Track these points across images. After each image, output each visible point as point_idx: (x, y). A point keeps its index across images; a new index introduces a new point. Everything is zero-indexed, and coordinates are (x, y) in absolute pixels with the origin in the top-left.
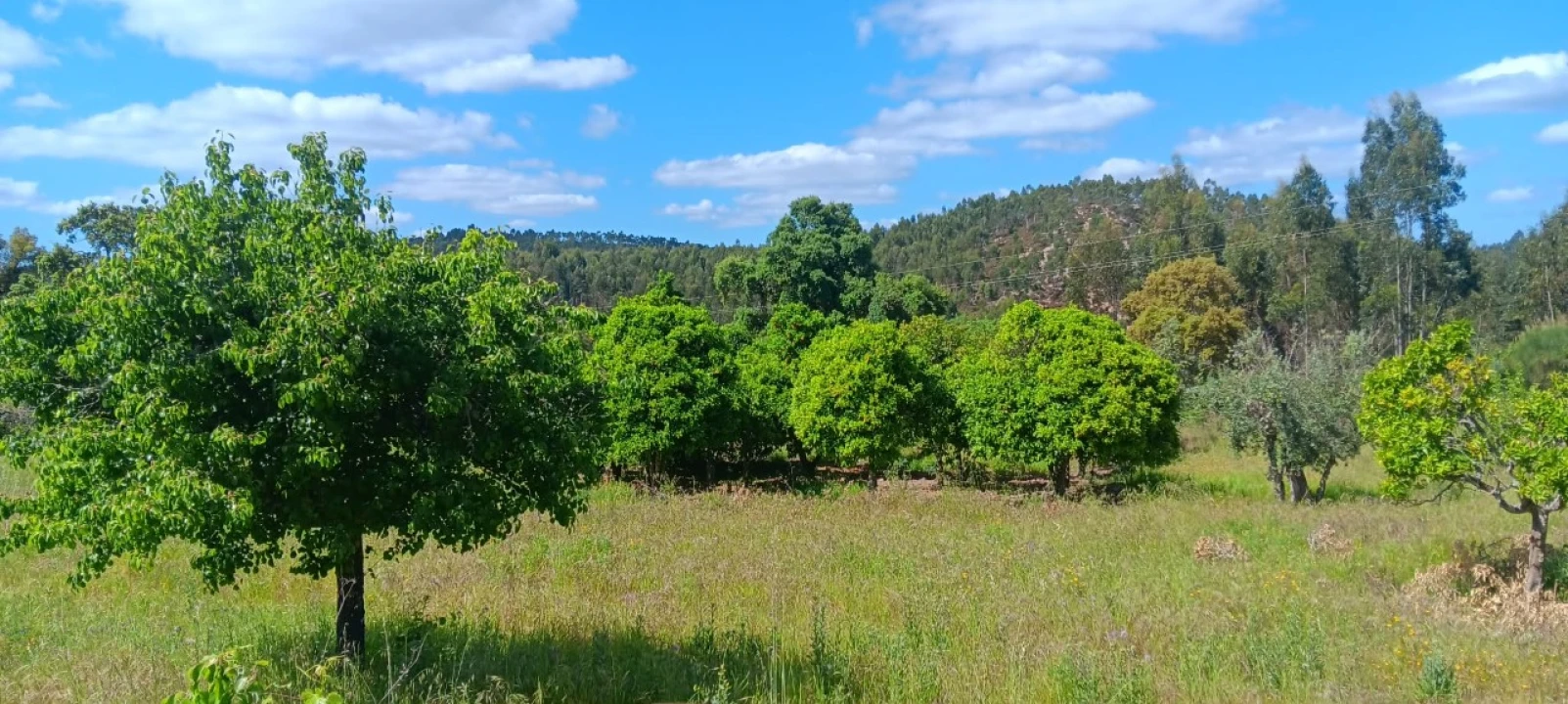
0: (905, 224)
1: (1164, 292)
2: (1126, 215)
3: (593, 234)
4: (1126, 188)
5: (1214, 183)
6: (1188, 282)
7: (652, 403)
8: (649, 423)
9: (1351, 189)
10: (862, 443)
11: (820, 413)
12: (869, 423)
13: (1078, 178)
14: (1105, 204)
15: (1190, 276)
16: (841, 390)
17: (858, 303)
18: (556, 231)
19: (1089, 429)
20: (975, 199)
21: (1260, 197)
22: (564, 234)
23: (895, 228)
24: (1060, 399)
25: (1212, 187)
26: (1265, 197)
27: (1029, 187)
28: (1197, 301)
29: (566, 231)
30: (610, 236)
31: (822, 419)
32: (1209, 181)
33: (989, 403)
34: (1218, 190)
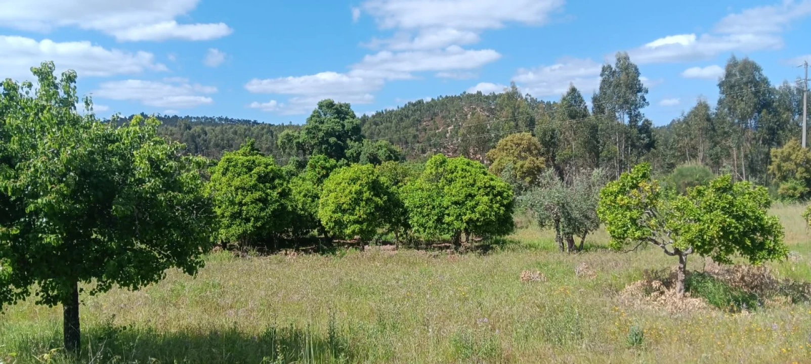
0: (379, 114)
1: (507, 149)
2: (488, 111)
3: (211, 118)
4: (487, 98)
5: (530, 96)
6: (518, 145)
7: (244, 208)
8: (242, 219)
9: (595, 99)
10: (357, 227)
11: (334, 212)
12: (360, 217)
13: (465, 93)
14: (478, 105)
15: (519, 142)
16: (345, 200)
17: (355, 155)
18: (190, 116)
19: (470, 218)
20: (414, 102)
21: (552, 103)
22: (194, 118)
23: (373, 117)
24: (456, 203)
25: (529, 98)
26: (554, 103)
27: (441, 96)
28: (523, 154)
29: (196, 116)
30: (220, 119)
31: (336, 215)
32: (527, 95)
33: (422, 206)
34: (532, 99)
